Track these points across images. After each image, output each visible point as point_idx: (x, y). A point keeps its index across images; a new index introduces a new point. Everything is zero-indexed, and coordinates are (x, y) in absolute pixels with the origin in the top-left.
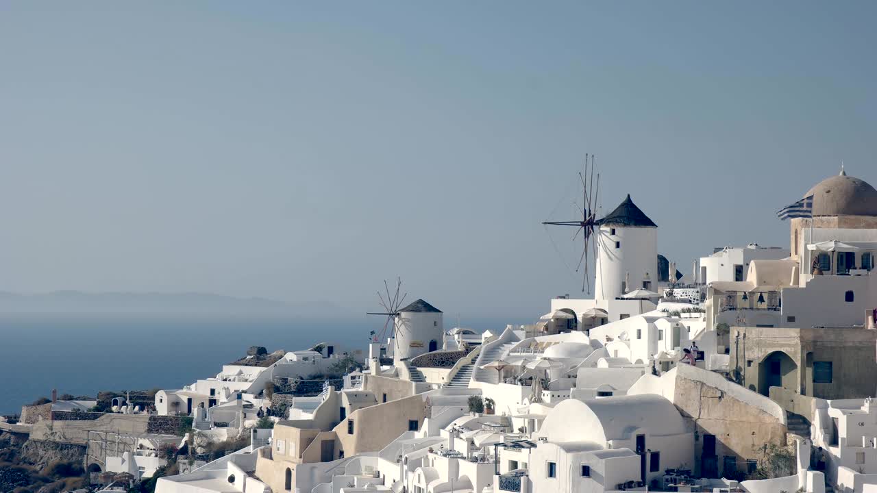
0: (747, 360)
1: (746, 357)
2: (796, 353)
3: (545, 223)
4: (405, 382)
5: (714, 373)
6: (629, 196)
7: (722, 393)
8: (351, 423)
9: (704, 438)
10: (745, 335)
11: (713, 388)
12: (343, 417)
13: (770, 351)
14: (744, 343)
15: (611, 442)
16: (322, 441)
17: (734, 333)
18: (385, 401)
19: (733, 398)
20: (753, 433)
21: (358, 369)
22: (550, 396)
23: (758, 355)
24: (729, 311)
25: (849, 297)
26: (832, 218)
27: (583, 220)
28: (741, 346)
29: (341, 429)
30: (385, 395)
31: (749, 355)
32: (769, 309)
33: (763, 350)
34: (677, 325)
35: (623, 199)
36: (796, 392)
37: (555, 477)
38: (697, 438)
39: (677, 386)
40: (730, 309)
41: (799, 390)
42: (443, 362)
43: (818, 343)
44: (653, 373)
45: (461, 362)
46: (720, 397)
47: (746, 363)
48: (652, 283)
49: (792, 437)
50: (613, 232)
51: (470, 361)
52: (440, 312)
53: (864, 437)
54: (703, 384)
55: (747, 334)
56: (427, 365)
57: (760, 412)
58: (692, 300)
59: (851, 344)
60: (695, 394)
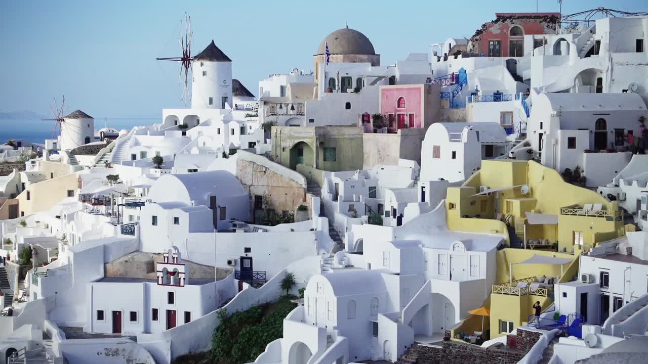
0: (282, 147)
1: (282, 145)
2: (313, 142)
3: (158, 59)
4: (65, 165)
5: (261, 156)
6: (213, 41)
7: (266, 168)
8: (28, 193)
9: (255, 198)
10: (281, 131)
11: (260, 166)
12: (24, 188)
13: (297, 141)
14: (281, 137)
15: (193, 202)
16: (9, 205)
17: (274, 130)
18: (52, 177)
19: (273, 172)
20: (286, 194)
21: (38, 157)
22: (160, 172)
23: (289, 144)
24: (272, 116)
25: (348, 106)
26: (339, 55)
27: (183, 57)
28: (278, 138)
29: (22, 197)
30: (52, 174)
31: (283, 145)
32: (297, 115)
33: (292, 141)
34: (243, 125)
35: (209, 43)
36: (313, 167)
37: (156, 225)
38: (251, 197)
39: (238, 165)
40: (273, 115)
41: (315, 166)
42: (92, 151)
43: (327, 136)
44: (223, 157)
45: (102, 151)
46: (265, 171)
47: (282, 150)
48: (229, 98)
49: (309, 196)
50: (202, 64)
51: (109, 151)
52: (92, 118)
53: (354, 195)
54: (254, 163)
55: (282, 131)
56: (81, 153)
57: (290, 180)
58: (254, 109)
59: (347, 136)
60: (249, 170)
